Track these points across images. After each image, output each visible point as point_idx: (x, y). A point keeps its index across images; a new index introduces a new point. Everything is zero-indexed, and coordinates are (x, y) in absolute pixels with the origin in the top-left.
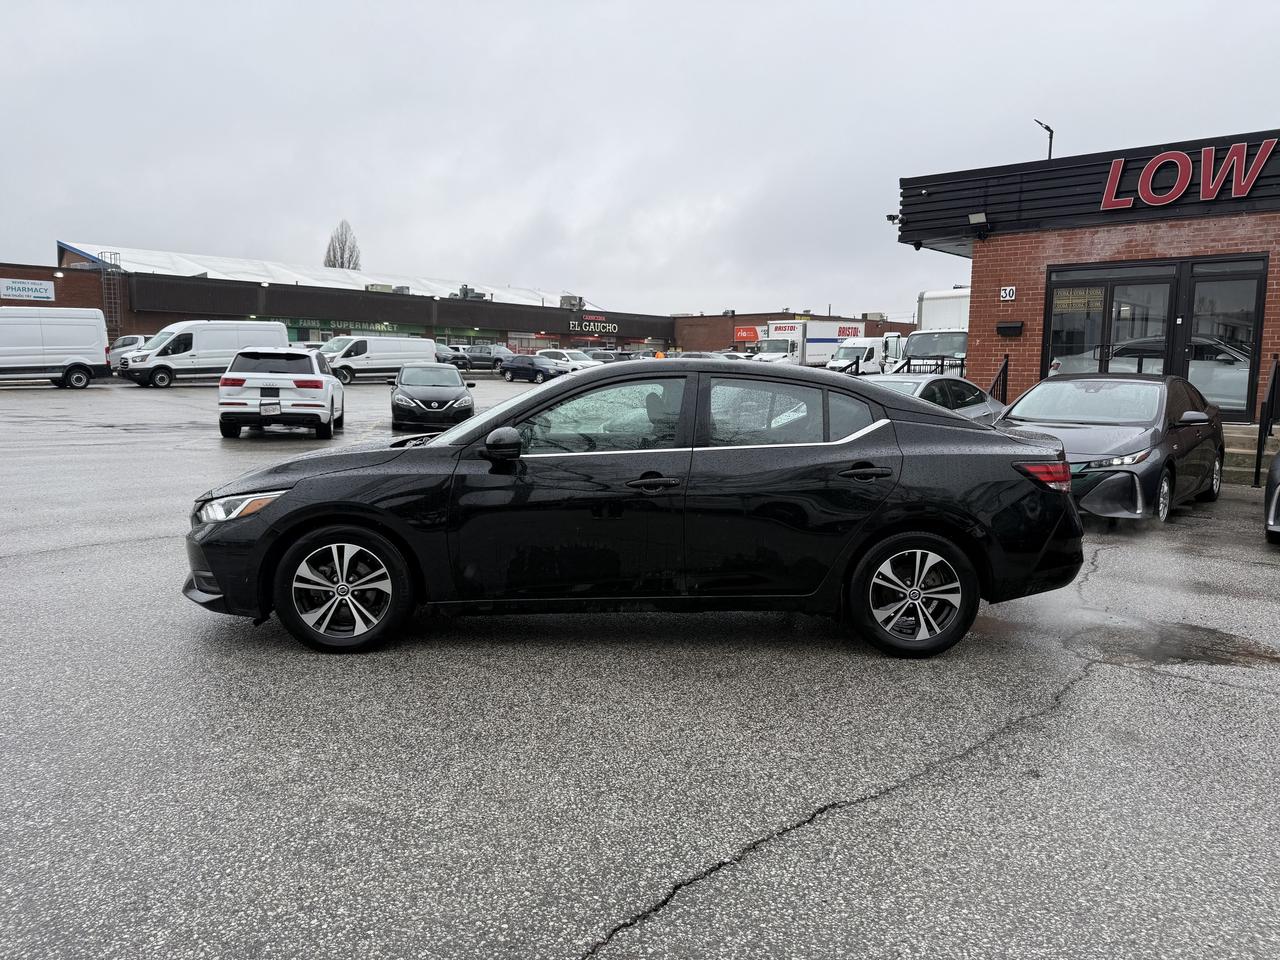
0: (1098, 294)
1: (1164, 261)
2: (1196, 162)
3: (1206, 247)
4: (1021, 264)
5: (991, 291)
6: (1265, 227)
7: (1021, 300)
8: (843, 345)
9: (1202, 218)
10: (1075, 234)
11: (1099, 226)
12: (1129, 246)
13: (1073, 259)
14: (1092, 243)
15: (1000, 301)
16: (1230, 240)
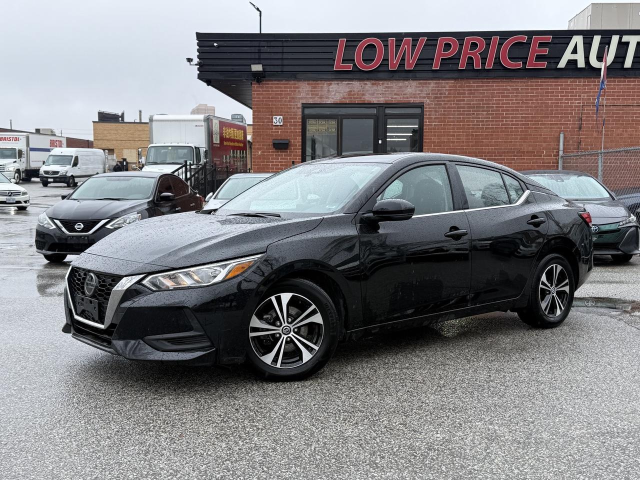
0: (333, 123)
1: (370, 105)
2: (386, 46)
3: (392, 98)
4: (285, 101)
5: (266, 118)
6: (421, 89)
7: (287, 125)
8: (52, 153)
9: (389, 80)
10: (318, 84)
11: (332, 80)
12: (350, 95)
13: (317, 100)
14: (329, 91)
15: (273, 125)
16: (404, 94)
